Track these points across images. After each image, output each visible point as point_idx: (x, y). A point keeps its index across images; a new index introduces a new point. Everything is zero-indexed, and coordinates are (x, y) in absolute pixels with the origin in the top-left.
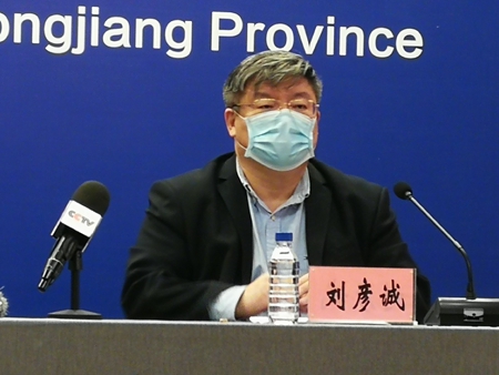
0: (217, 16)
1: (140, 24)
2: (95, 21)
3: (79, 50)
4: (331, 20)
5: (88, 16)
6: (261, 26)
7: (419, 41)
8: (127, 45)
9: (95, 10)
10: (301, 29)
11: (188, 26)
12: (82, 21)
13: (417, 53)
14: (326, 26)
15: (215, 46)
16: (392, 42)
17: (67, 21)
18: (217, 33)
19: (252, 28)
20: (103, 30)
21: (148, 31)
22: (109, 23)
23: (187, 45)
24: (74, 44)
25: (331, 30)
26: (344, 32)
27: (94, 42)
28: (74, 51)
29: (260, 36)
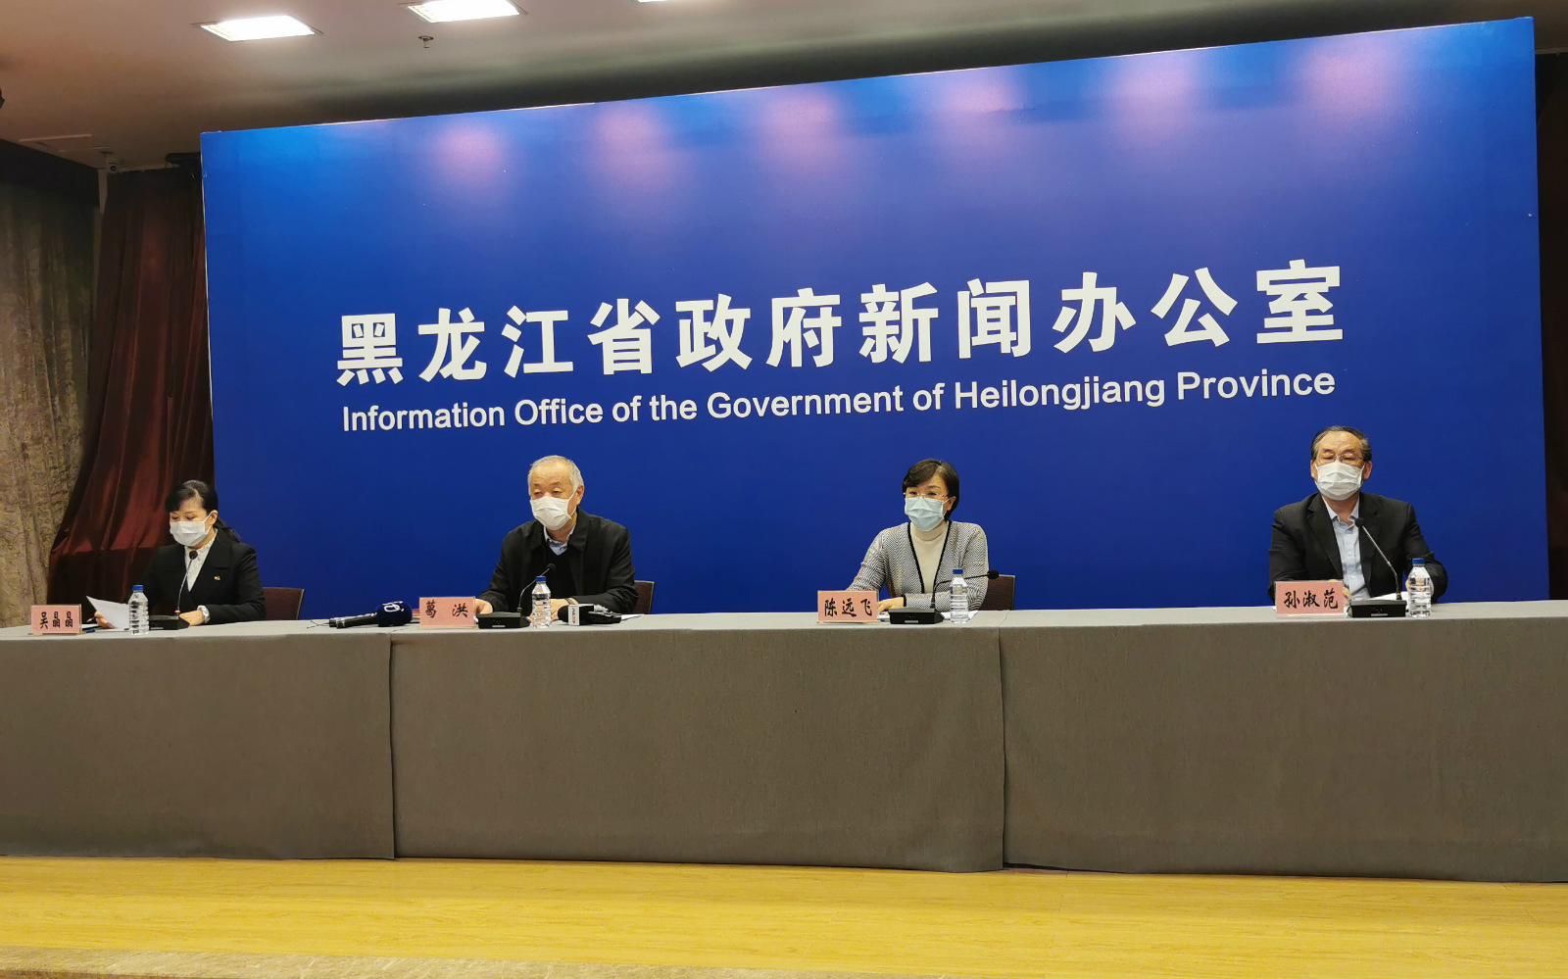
0: (1181, 376)
1: (1128, 385)
2: (1096, 386)
3: (1087, 406)
4: (1264, 372)
5: (1091, 383)
6: (1213, 380)
7: (1331, 381)
8: (1119, 400)
9: (1096, 379)
10: (1243, 380)
11: (1161, 384)
12: (1087, 386)
13: (1331, 389)
14: (1261, 375)
15: (1181, 396)
16: (1311, 384)
17: (1077, 388)
18: (1182, 387)
19: (1207, 382)
20: (1101, 391)
21: (1133, 389)
22: (1106, 386)
23: (1161, 396)
24: (1083, 402)
25: (1265, 379)
26: (1275, 379)
27: (1097, 400)
28: (1083, 407)
29: (1213, 387)
